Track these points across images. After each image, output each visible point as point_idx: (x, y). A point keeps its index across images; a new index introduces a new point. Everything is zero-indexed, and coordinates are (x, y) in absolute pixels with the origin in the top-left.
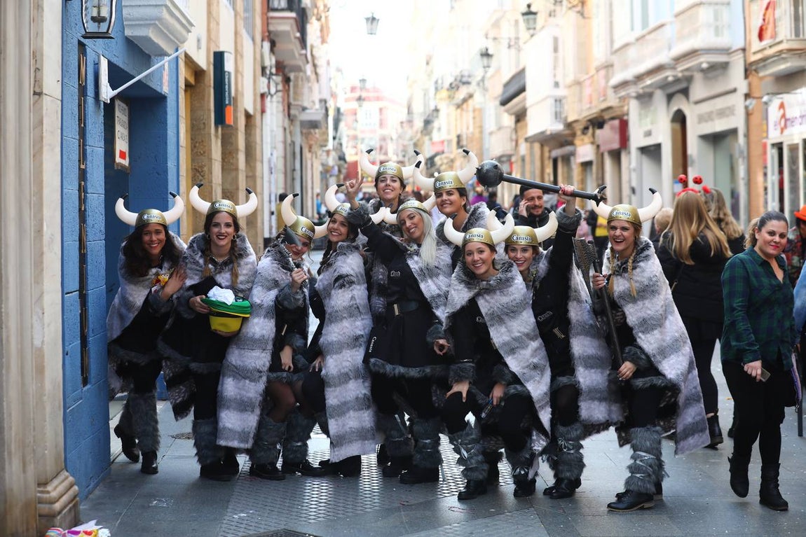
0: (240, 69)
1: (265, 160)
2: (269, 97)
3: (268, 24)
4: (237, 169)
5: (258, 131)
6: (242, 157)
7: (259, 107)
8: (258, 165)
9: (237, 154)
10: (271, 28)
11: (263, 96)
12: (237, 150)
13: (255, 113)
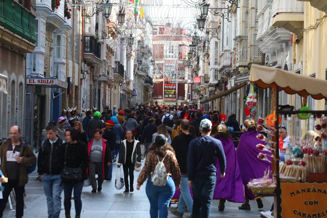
0: (74, 77)
1: (81, 99)
2: (83, 80)
3: (84, 56)
4: (72, 103)
5: (79, 91)
6: (74, 100)
7: (80, 83)
8: (79, 101)
9: (72, 99)
10: (84, 58)
11: (81, 79)
12: (72, 98)
13: (78, 85)
